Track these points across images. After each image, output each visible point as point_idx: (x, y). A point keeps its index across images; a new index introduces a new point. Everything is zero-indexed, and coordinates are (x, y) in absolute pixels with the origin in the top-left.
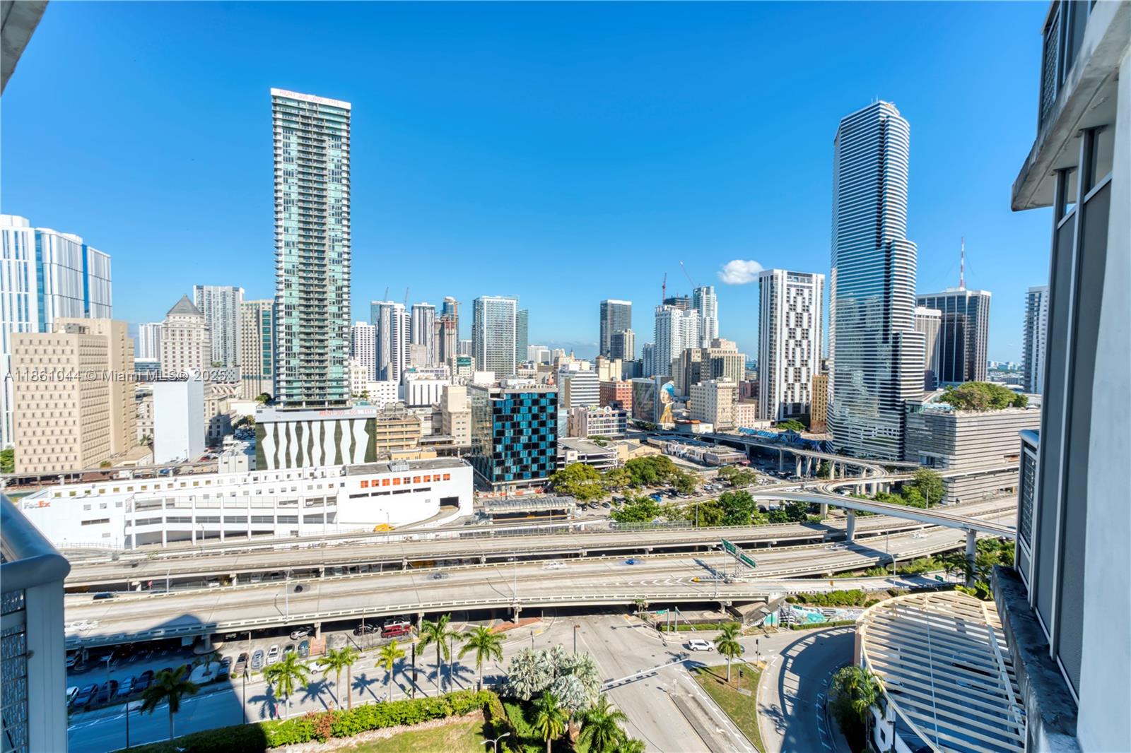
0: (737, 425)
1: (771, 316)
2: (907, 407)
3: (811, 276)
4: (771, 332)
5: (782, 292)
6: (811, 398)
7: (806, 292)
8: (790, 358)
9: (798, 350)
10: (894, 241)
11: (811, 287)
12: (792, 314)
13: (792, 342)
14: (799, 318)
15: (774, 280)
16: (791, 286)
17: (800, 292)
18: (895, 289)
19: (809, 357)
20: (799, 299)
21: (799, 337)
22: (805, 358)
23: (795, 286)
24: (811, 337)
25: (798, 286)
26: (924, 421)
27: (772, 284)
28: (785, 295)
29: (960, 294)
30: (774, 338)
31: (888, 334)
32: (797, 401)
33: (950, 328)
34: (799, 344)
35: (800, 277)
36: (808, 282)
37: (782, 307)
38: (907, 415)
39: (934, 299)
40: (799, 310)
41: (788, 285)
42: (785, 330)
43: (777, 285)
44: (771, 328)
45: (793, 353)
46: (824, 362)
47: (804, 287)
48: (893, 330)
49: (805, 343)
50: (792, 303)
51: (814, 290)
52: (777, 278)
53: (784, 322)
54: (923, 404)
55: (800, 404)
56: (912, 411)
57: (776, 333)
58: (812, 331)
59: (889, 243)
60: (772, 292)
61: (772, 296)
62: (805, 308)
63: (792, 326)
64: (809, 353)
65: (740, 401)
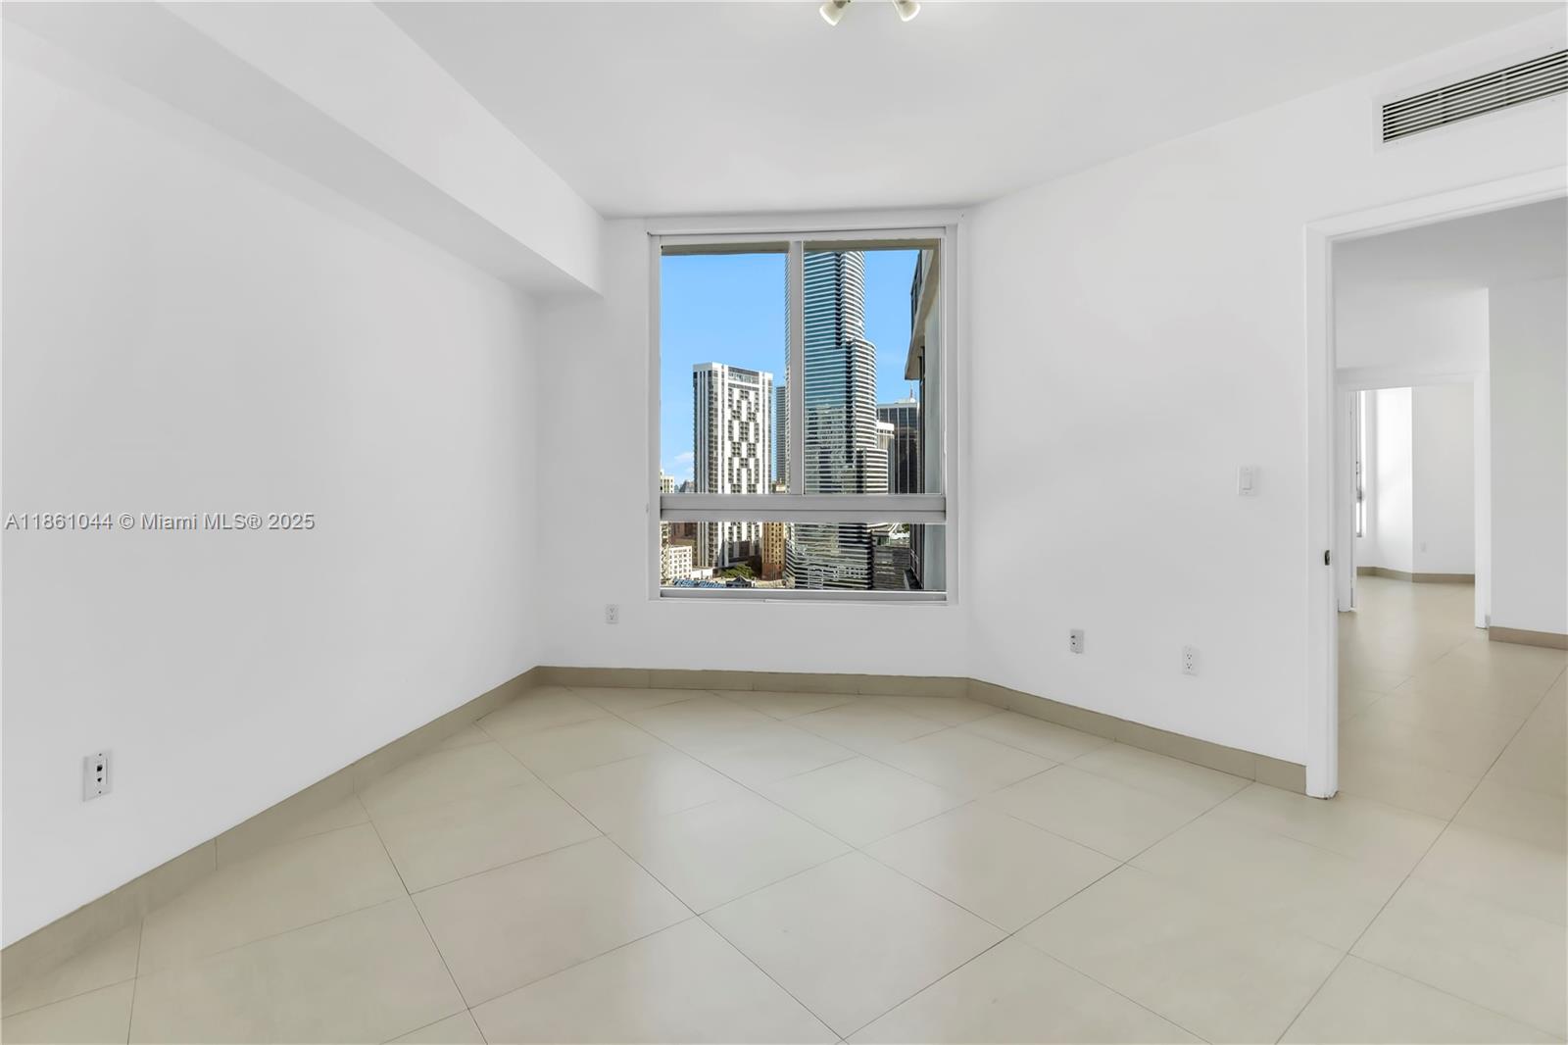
0: (669, 576)
1: (710, 425)
2: (874, 538)
3: (757, 374)
4: (710, 447)
5: (723, 393)
6: (761, 535)
7: (752, 394)
8: (735, 482)
9: (744, 471)
10: (855, 340)
11: (757, 389)
12: (736, 423)
13: (736, 461)
14: (744, 428)
15: (714, 377)
16: (734, 385)
17: (744, 395)
18: (857, 396)
19: (757, 480)
20: (744, 403)
21: (744, 455)
22: (753, 482)
23: (738, 386)
24: (759, 455)
25: (742, 387)
26: (891, 555)
27: (710, 383)
28: (727, 397)
29: (911, 406)
30: (714, 455)
31: (852, 452)
32: (744, 538)
33: (903, 444)
34: (744, 463)
35: (744, 376)
36: (754, 382)
37: (724, 415)
38: (875, 549)
39: (886, 410)
40: (744, 418)
41: (730, 385)
42: (728, 444)
43: (717, 383)
44: (710, 442)
45: (738, 475)
46: (774, 486)
47: (750, 388)
48: (857, 447)
49: (752, 461)
50: (735, 408)
51: (761, 392)
52: (716, 375)
53: (727, 435)
54: (890, 534)
55: (747, 543)
56: (879, 543)
57: (716, 448)
58: (759, 447)
59: (849, 343)
60: (710, 393)
61: (710, 398)
62: (752, 417)
63: (736, 439)
64: (757, 475)
65: (674, 542)
